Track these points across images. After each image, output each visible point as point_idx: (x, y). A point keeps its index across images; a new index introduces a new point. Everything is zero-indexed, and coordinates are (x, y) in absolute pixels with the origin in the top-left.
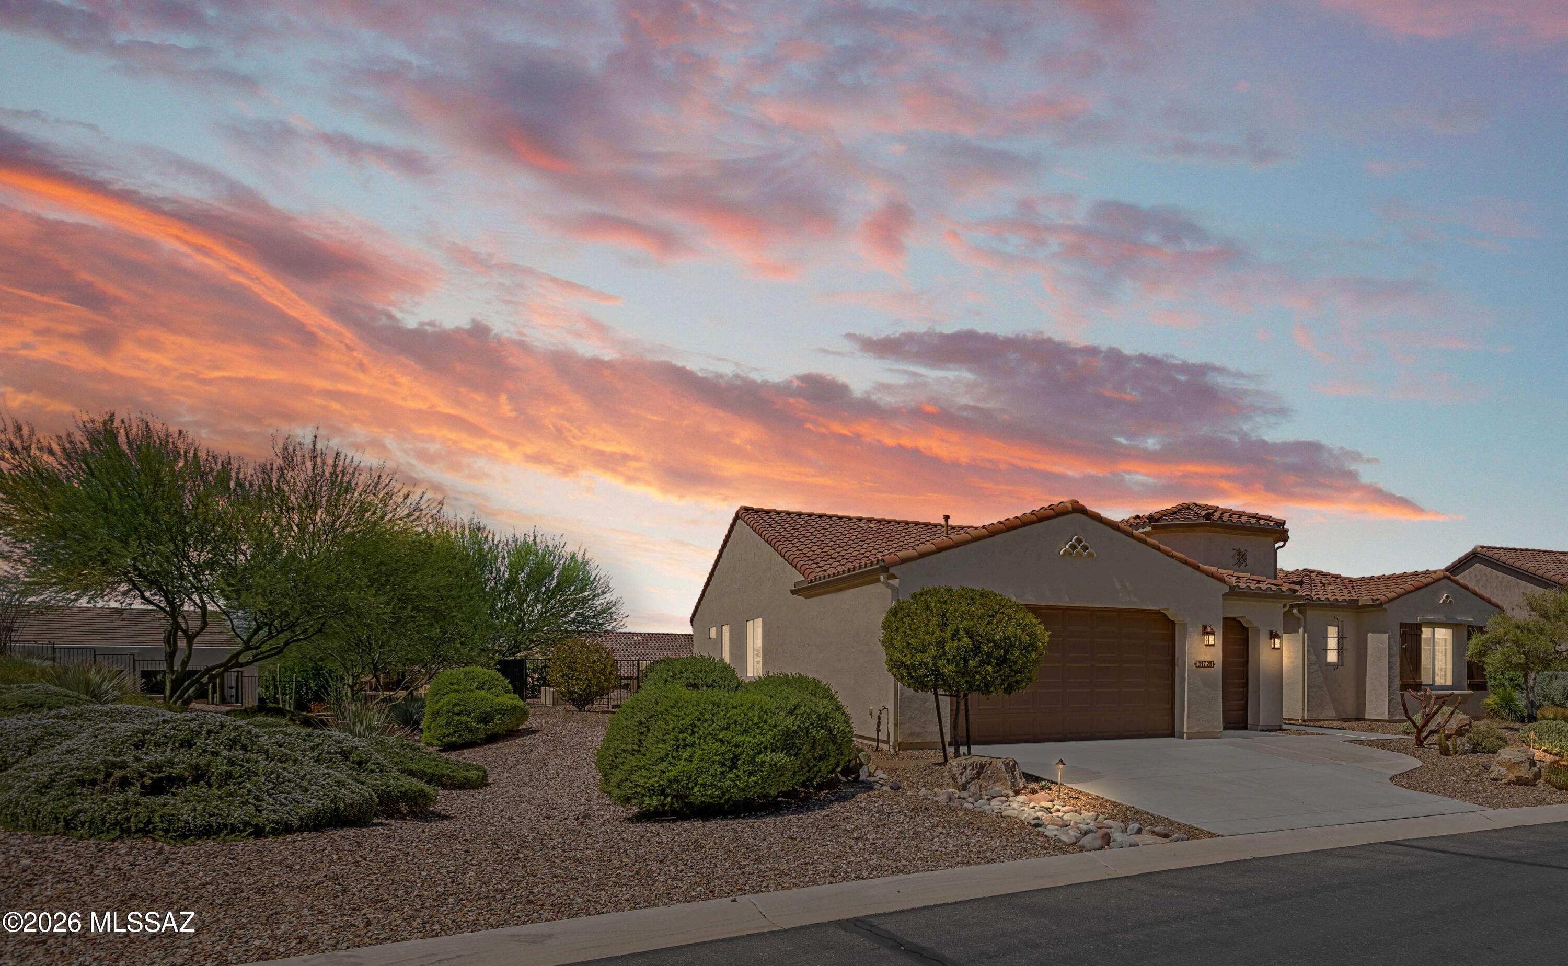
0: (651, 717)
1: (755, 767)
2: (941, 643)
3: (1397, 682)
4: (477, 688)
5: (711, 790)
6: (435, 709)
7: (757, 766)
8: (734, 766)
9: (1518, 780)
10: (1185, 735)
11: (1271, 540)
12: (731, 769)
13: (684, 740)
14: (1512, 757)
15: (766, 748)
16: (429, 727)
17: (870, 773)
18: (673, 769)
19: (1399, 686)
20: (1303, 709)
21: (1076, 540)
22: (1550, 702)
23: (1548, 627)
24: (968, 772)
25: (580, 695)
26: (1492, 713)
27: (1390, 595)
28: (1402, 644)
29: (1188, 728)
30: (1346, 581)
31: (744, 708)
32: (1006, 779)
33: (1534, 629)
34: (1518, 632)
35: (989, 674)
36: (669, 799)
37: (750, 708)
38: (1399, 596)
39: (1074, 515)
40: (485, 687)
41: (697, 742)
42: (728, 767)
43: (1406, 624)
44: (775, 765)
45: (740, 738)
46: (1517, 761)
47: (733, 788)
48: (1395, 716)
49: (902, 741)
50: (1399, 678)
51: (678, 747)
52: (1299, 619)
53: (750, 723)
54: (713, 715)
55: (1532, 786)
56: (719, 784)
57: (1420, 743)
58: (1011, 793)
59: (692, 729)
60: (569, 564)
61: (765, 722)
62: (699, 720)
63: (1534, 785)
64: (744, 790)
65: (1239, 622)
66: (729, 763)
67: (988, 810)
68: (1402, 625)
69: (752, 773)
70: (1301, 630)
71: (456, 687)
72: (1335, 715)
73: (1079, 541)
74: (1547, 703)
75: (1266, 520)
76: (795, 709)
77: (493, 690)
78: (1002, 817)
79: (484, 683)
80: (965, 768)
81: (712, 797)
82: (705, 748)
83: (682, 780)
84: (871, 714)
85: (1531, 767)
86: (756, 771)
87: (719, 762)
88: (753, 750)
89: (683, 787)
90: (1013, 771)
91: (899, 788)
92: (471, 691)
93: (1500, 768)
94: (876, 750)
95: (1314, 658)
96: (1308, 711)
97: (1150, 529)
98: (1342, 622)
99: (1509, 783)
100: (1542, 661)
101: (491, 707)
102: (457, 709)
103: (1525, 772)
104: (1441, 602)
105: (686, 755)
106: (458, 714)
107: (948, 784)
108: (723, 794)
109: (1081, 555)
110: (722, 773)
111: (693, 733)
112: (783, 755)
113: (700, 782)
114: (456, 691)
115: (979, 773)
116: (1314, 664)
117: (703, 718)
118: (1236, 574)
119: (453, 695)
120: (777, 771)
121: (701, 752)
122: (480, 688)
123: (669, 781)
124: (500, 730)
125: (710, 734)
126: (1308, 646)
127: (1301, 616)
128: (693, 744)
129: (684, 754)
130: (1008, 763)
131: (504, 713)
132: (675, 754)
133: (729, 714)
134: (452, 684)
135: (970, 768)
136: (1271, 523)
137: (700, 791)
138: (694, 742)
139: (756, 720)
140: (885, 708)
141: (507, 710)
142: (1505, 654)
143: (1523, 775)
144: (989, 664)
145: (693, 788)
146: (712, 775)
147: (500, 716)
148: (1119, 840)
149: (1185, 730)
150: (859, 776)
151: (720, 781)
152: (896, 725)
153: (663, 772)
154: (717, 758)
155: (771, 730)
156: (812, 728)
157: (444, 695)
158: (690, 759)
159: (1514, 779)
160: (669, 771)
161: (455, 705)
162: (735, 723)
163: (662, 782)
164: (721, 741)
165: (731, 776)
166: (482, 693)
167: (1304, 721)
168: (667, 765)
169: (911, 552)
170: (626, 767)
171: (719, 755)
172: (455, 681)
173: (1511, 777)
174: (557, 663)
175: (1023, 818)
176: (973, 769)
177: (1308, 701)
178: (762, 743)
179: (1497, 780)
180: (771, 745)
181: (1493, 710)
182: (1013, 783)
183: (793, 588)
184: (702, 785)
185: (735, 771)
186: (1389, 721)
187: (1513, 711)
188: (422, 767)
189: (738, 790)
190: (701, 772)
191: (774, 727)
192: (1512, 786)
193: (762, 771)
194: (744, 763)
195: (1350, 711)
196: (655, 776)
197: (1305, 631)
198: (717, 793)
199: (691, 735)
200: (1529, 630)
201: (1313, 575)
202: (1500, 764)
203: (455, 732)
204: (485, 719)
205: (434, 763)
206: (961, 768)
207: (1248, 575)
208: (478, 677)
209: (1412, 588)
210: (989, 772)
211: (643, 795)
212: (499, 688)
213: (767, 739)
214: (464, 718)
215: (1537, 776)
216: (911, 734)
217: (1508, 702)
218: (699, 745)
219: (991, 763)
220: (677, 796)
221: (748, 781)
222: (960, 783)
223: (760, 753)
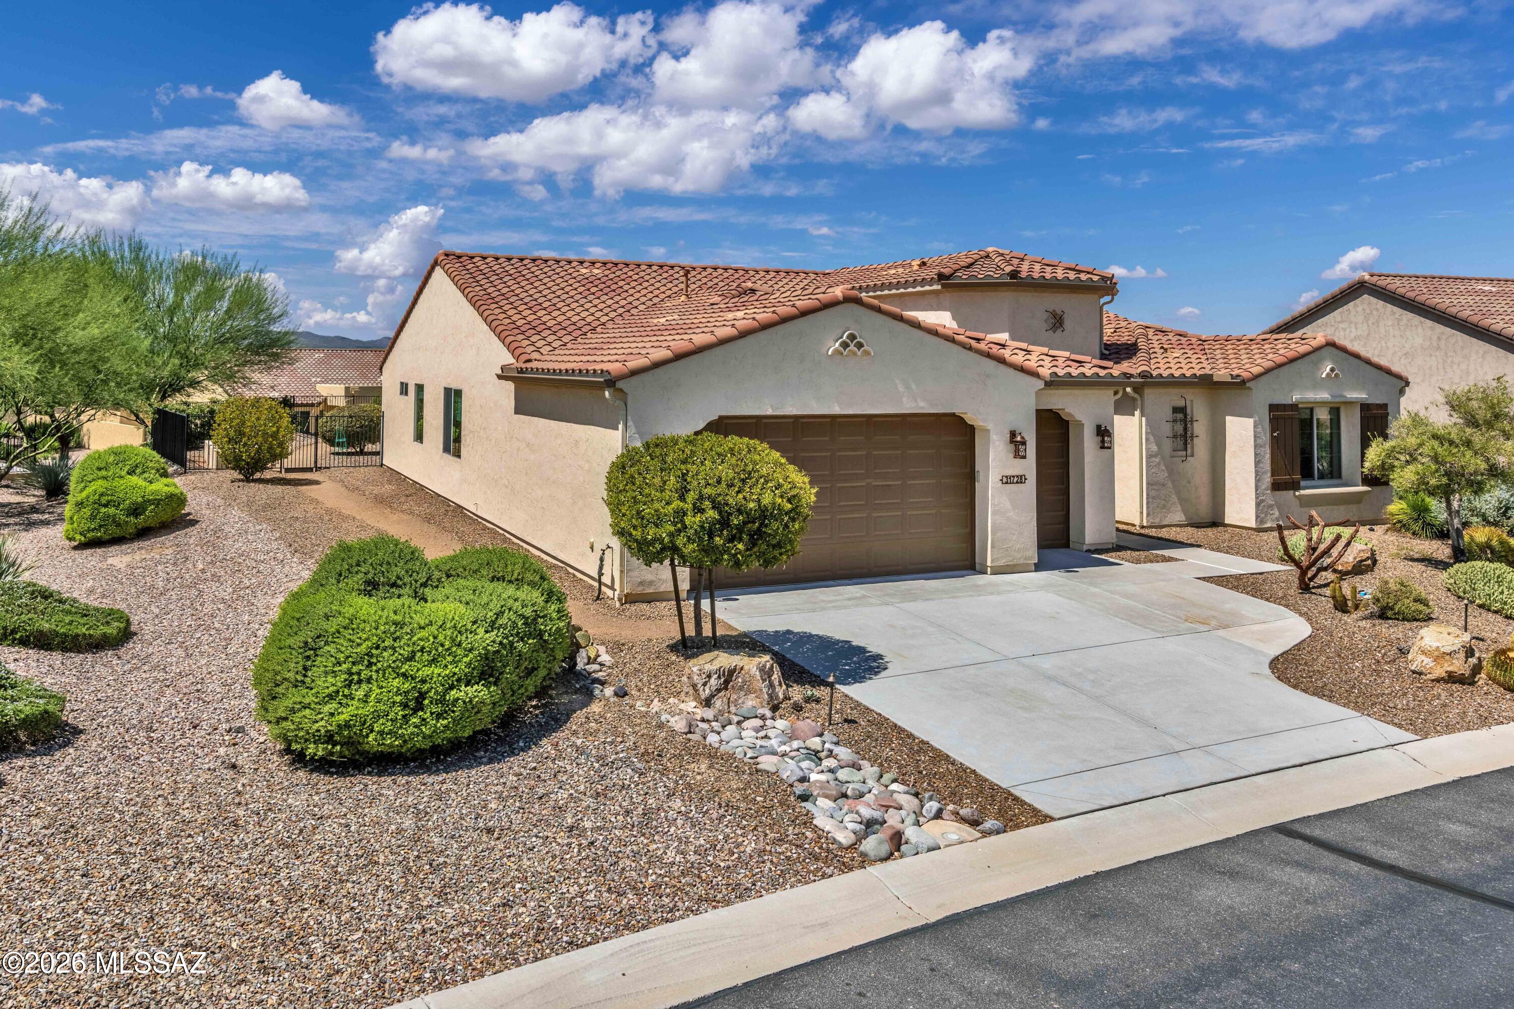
0: (318, 637)
1: (445, 706)
2: (680, 514)
3: (1267, 479)
4: (129, 473)
5: (390, 738)
6: (79, 499)
7: (448, 706)
8: (419, 707)
9: (1449, 676)
10: (989, 569)
11: (1096, 296)
12: (415, 711)
13: (359, 674)
14: (1440, 645)
15: (459, 680)
16: (71, 518)
17: (589, 658)
18: (344, 710)
19: (1269, 485)
20: (1142, 513)
21: (848, 337)
22: (1480, 519)
23: (1478, 439)
24: (713, 681)
25: (248, 464)
26: (1399, 525)
27: (1256, 370)
28: (1273, 431)
29: (992, 561)
30: (1194, 340)
31: (433, 629)
32: (761, 690)
33: (1457, 441)
34: (1436, 444)
35: (740, 553)
36: (338, 748)
37: (441, 627)
38: (1268, 371)
39: (846, 305)
40: (137, 471)
41: (374, 677)
42: (412, 709)
43: (1277, 405)
44: (471, 701)
45: (427, 671)
46: (1448, 649)
47: (418, 735)
48: (1265, 523)
49: (629, 591)
50: (1269, 474)
51: (351, 682)
52: (1134, 399)
53: (440, 649)
54: (395, 640)
55: (1470, 684)
56: (400, 732)
57: (1305, 587)
58: (768, 714)
59: (369, 659)
60: (242, 286)
61: (459, 645)
62: (377, 648)
63: (1473, 683)
64: (430, 737)
65: (1058, 414)
66: (412, 704)
67: (740, 753)
68: (1273, 408)
69: (442, 714)
70: (1137, 413)
71: (104, 473)
72: (1184, 518)
73: (852, 337)
74: (1475, 519)
75: (1088, 273)
76: (497, 619)
77: (146, 475)
78: (757, 771)
79: (137, 466)
80: (709, 676)
81: (391, 746)
82: (384, 685)
83: (355, 726)
84: (592, 548)
85: (1467, 657)
86: (446, 712)
87: (401, 704)
88: (443, 685)
89: (355, 733)
90: (770, 677)
91: (626, 694)
92: (121, 477)
93: (1423, 657)
94: (598, 598)
95: (1154, 448)
96: (1148, 515)
97: (939, 287)
98: (1192, 401)
99: (1438, 680)
100: (1470, 483)
101: (143, 497)
102: (104, 500)
103: (1459, 666)
104: (1324, 376)
105: (360, 694)
106: (106, 506)
107: (687, 693)
108: (405, 742)
109: (855, 354)
110: (404, 716)
111: (370, 664)
112: (481, 687)
113: (376, 729)
114: (105, 478)
115: (727, 682)
116: (1155, 456)
117: (382, 645)
118: (1052, 352)
119: (100, 482)
120: (473, 708)
121: (378, 691)
122: (131, 473)
123: (339, 726)
124: (151, 523)
125: (390, 666)
126: (1146, 433)
127: (1136, 396)
128: (369, 680)
129: (358, 693)
130: (764, 666)
131: (157, 502)
132: (346, 692)
133: (415, 638)
134: (100, 469)
135: (716, 676)
136: (1096, 278)
137: (376, 740)
138: (371, 676)
139: (447, 644)
140: (609, 547)
141: (162, 500)
142: (1418, 474)
143: (1456, 670)
144: (741, 540)
145: (367, 736)
146: (391, 720)
147: (153, 507)
148: (913, 840)
149: (989, 563)
150: (575, 664)
151: (401, 727)
152: (622, 572)
153: (332, 715)
154: (398, 699)
155: (467, 656)
156: (518, 642)
157: (90, 482)
158: (365, 700)
159: (1444, 674)
160: (339, 713)
161: (102, 495)
162: (422, 650)
163: (329, 728)
164: (404, 675)
165: (415, 720)
166: (134, 479)
167: (1143, 527)
168: (336, 706)
169: (642, 362)
170: (289, 703)
171: (400, 694)
172: (102, 466)
173: (1439, 672)
174: (223, 426)
175: (785, 777)
176: (719, 677)
177: (1148, 503)
178: (455, 674)
179: (1420, 674)
180: (466, 675)
181: (1400, 522)
182: (770, 696)
183: (500, 372)
184: (379, 732)
185: (420, 713)
186: (1258, 530)
187: (1429, 524)
188: (53, 627)
189: (424, 738)
190: (378, 716)
191: (471, 650)
192: (1443, 685)
193: (453, 712)
194: (431, 702)
195: (1204, 510)
196: (322, 719)
197: (1142, 414)
198: (397, 743)
199: (367, 666)
200: (1451, 443)
201: (1151, 332)
202: (1424, 652)
203: (100, 526)
204: (136, 510)
205: (68, 619)
206: (704, 676)
207: (1067, 354)
208: (130, 459)
209: (1283, 359)
210: (740, 680)
211: (306, 740)
212: (153, 471)
213: (461, 668)
214: (112, 511)
215: (1477, 669)
216: (641, 583)
217: (1421, 511)
218: (377, 681)
219: (742, 668)
220: (349, 743)
221: (435, 726)
222: (703, 697)
223: (452, 687)
